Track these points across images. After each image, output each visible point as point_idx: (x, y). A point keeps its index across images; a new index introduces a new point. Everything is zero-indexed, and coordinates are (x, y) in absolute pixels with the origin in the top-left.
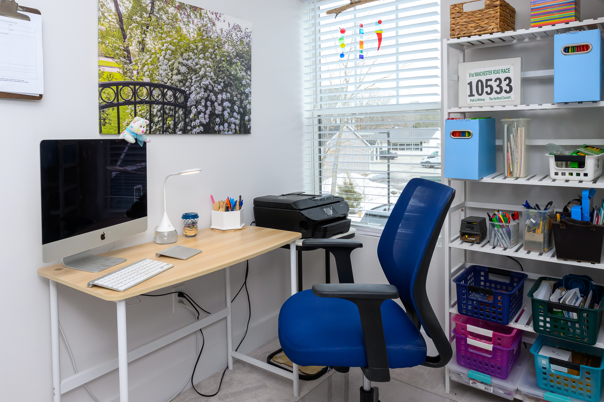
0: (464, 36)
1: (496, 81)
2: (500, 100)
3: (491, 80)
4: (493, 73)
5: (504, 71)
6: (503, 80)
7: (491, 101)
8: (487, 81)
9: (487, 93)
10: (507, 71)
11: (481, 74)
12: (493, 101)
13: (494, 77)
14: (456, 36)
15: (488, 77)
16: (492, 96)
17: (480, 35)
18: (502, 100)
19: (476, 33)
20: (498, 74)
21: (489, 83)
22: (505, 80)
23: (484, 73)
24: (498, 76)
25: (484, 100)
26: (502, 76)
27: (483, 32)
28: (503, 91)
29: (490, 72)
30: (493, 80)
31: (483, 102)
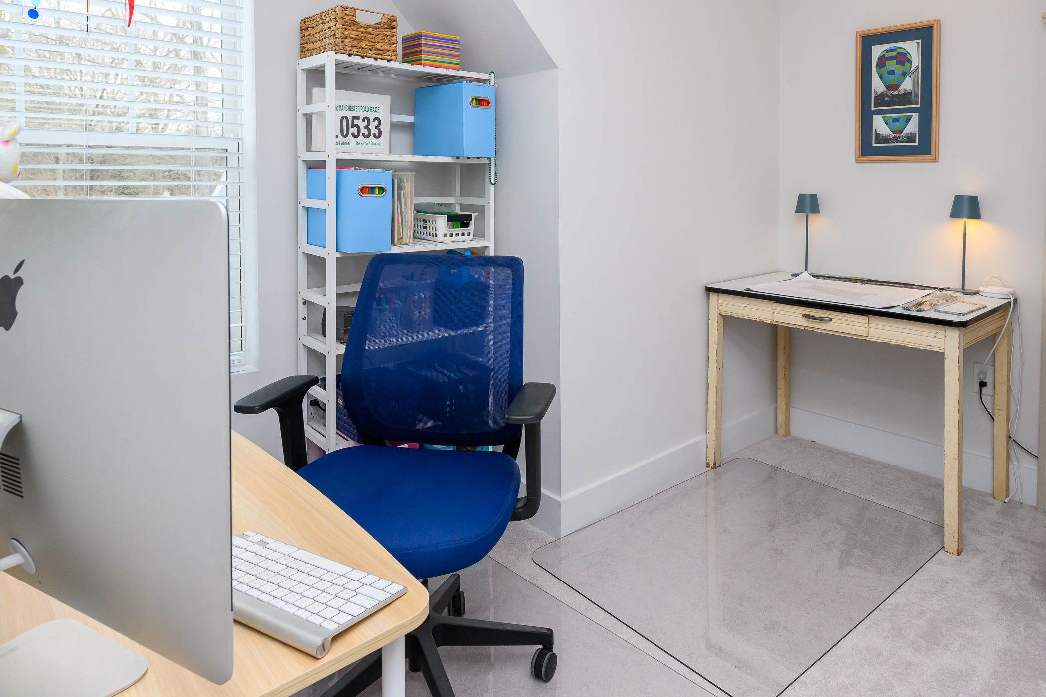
0: (357, 55)
1: (363, 121)
2: (368, 146)
3: (358, 118)
4: (360, 109)
5: (373, 109)
6: (371, 121)
7: (358, 146)
8: (354, 118)
9: (353, 134)
10: (376, 109)
11: (347, 108)
12: (361, 146)
13: (362, 115)
14: (347, 52)
15: (355, 114)
16: (358, 140)
17: (376, 59)
18: (370, 147)
19: (372, 55)
20: (366, 112)
21: (356, 122)
22: (374, 121)
23: (350, 108)
24: (365, 114)
25: (349, 144)
26: (372, 116)
27: (380, 56)
28: (372, 135)
29: (357, 108)
30: (361, 119)
31: (347, 146)
